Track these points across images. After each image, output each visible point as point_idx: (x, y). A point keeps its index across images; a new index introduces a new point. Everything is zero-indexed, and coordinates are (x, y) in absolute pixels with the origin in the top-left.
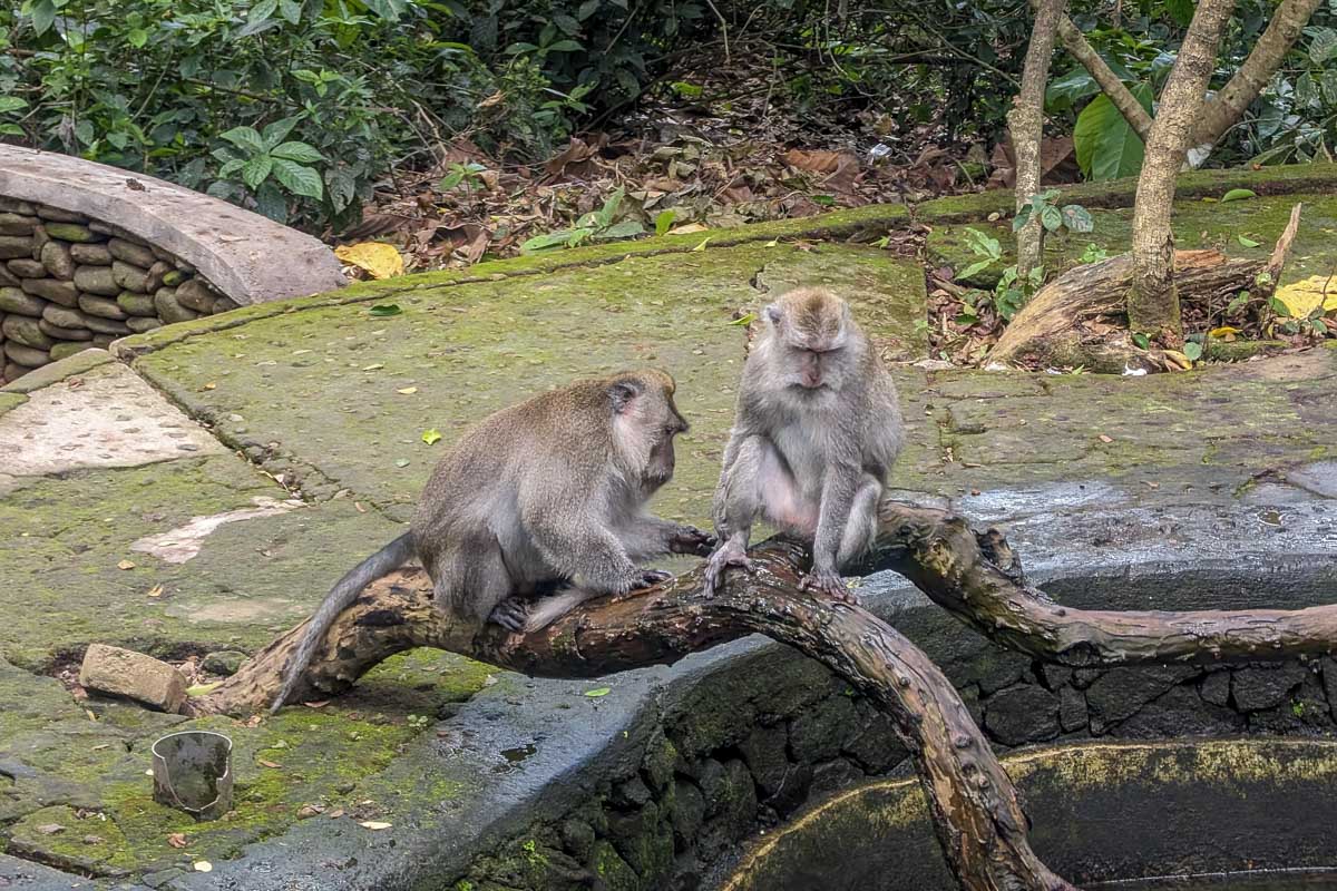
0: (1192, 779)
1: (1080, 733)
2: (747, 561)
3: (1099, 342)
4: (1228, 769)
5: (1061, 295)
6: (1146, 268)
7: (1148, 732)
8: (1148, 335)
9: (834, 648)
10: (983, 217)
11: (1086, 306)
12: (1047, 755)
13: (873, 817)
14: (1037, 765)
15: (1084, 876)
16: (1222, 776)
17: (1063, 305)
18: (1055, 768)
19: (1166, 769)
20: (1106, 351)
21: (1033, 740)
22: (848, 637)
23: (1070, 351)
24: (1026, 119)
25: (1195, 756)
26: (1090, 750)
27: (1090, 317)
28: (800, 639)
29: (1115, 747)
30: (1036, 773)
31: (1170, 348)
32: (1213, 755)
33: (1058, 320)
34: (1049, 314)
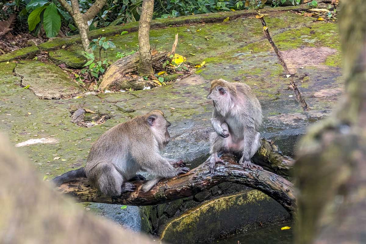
0: (246, 202)
1: (217, 195)
2: (223, 161)
3: (135, 80)
4: (255, 198)
5: (117, 68)
6: (145, 57)
7: (233, 191)
8: (147, 77)
9: (262, 183)
10: (61, 48)
11: (125, 70)
12: (211, 203)
13: (175, 230)
14: (210, 206)
15: (222, 236)
16: (254, 200)
17: (119, 71)
18: (214, 206)
19: (240, 201)
20: (137, 83)
21: (206, 199)
22: (266, 179)
23: (126, 84)
24: (79, 17)
25: (247, 196)
26: (221, 199)
27: (127, 73)
28: (249, 182)
29: (227, 197)
30: (210, 209)
31: (153, 80)
32: (251, 195)
33: (119, 76)
34: (116, 74)
